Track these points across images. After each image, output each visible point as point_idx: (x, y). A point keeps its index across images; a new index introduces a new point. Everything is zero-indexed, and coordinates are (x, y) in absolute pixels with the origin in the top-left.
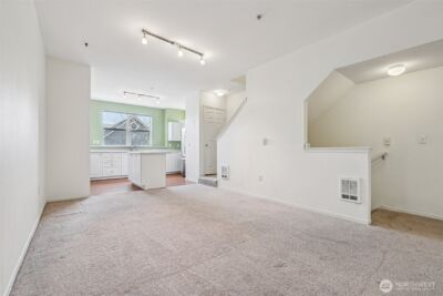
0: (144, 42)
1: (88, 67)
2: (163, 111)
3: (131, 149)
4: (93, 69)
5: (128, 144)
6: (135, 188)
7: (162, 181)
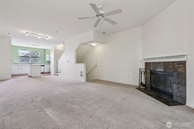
0: (27, 35)
1: (10, 38)
2: (45, 50)
3: (30, 64)
4: (12, 39)
5: (30, 62)
6: (30, 77)
7: (39, 74)
